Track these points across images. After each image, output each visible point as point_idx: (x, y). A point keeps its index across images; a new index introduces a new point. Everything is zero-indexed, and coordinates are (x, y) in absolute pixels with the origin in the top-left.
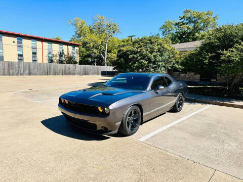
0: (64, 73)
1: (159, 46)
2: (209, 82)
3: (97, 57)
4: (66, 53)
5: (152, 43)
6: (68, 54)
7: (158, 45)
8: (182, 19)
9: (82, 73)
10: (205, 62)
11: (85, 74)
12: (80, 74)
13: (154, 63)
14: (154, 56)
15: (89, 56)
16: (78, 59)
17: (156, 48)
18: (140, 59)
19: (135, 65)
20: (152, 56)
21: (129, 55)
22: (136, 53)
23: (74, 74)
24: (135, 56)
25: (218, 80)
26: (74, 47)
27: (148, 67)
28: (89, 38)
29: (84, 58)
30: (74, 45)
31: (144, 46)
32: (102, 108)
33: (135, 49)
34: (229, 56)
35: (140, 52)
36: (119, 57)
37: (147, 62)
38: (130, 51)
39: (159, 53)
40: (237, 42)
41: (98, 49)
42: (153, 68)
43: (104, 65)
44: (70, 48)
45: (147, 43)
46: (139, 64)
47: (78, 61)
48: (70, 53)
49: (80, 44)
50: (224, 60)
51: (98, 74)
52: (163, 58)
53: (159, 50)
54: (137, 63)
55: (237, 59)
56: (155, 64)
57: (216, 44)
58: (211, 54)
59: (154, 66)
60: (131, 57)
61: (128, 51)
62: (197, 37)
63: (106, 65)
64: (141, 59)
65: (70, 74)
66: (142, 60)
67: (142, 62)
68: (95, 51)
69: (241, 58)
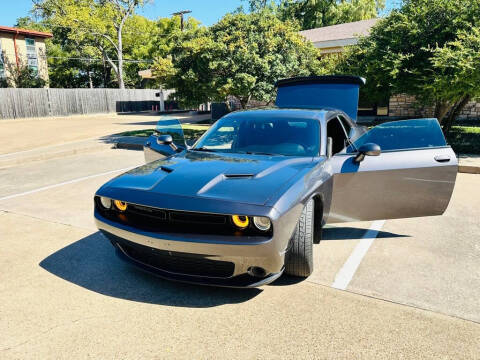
0: (17, 112)
1: (279, 38)
2: (373, 118)
3: (95, 67)
4: (12, 59)
5: (260, 30)
6: (18, 60)
7: (275, 35)
9: (65, 110)
10: (392, 73)
11: (75, 112)
12: (60, 112)
14: (270, 62)
15: (74, 63)
16: (44, 73)
17: (273, 42)
18: (237, 71)
19: (227, 86)
20: (264, 62)
21: (208, 60)
22: (224, 56)
23: (45, 113)
24: (225, 64)
25: (392, 111)
26: (32, 43)
27: (256, 89)
28: (73, 17)
29: (60, 70)
30: (32, 38)
31: (243, 38)
32: (242, 219)
33: (222, 46)
34: (452, 59)
35: (234, 52)
36: (183, 66)
37: (254, 79)
38: (211, 50)
39: (280, 56)
40: (461, 26)
41: (98, 45)
42: (267, 92)
43: (117, 86)
44: (22, 44)
45: (249, 31)
46: (235, 85)
47: (46, 78)
48: (24, 59)
49: (47, 32)
50: (438, 70)
51: (108, 110)
52: (289, 66)
53: (279, 49)
54: (230, 80)
55: (468, 65)
56: (272, 82)
57: (415, 31)
58: (404, 54)
59: (270, 87)
60: (213, 65)
61: (203, 51)
62: (334, 16)
63: (122, 85)
64: (240, 71)
65: (34, 113)
66: (243, 75)
67: (242, 79)
68: (90, 50)
69: (477, 62)
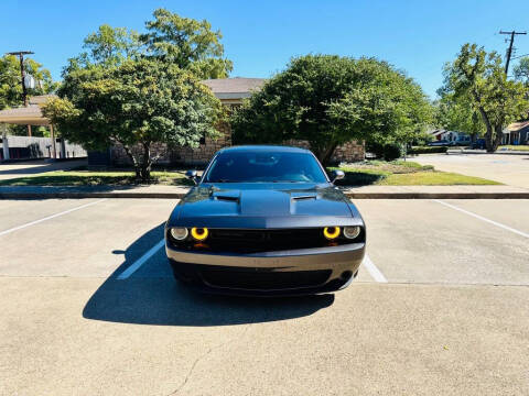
1: (189, 87)
5: (170, 77)
7: (185, 83)
8: (153, 26)
10: (296, 122)
13: (185, 124)
14: (184, 108)
18: (153, 115)
19: (143, 129)
20: (179, 107)
22: (137, 99)
24: (139, 106)
31: (155, 82)
35: (148, 97)
37: (172, 123)
38: (122, 92)
39: (192, 103)
42: (182, 135)
45: (159, 76)
46: (152, 128)
53: (190, 96)
55: (357, 117)
56: (187, 127)
57: (310, 90)
58: (304, 107)
59: (184, 131)
60: (127, 107)
61: (112, 92)
64: (155, 114)
66: (159, 118)
67: (159, 122)
